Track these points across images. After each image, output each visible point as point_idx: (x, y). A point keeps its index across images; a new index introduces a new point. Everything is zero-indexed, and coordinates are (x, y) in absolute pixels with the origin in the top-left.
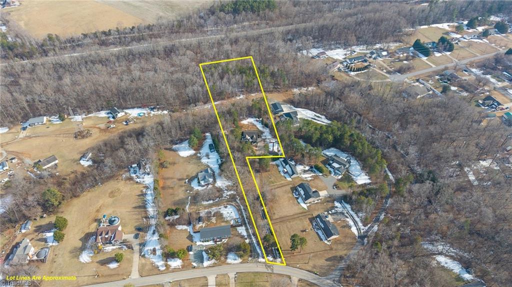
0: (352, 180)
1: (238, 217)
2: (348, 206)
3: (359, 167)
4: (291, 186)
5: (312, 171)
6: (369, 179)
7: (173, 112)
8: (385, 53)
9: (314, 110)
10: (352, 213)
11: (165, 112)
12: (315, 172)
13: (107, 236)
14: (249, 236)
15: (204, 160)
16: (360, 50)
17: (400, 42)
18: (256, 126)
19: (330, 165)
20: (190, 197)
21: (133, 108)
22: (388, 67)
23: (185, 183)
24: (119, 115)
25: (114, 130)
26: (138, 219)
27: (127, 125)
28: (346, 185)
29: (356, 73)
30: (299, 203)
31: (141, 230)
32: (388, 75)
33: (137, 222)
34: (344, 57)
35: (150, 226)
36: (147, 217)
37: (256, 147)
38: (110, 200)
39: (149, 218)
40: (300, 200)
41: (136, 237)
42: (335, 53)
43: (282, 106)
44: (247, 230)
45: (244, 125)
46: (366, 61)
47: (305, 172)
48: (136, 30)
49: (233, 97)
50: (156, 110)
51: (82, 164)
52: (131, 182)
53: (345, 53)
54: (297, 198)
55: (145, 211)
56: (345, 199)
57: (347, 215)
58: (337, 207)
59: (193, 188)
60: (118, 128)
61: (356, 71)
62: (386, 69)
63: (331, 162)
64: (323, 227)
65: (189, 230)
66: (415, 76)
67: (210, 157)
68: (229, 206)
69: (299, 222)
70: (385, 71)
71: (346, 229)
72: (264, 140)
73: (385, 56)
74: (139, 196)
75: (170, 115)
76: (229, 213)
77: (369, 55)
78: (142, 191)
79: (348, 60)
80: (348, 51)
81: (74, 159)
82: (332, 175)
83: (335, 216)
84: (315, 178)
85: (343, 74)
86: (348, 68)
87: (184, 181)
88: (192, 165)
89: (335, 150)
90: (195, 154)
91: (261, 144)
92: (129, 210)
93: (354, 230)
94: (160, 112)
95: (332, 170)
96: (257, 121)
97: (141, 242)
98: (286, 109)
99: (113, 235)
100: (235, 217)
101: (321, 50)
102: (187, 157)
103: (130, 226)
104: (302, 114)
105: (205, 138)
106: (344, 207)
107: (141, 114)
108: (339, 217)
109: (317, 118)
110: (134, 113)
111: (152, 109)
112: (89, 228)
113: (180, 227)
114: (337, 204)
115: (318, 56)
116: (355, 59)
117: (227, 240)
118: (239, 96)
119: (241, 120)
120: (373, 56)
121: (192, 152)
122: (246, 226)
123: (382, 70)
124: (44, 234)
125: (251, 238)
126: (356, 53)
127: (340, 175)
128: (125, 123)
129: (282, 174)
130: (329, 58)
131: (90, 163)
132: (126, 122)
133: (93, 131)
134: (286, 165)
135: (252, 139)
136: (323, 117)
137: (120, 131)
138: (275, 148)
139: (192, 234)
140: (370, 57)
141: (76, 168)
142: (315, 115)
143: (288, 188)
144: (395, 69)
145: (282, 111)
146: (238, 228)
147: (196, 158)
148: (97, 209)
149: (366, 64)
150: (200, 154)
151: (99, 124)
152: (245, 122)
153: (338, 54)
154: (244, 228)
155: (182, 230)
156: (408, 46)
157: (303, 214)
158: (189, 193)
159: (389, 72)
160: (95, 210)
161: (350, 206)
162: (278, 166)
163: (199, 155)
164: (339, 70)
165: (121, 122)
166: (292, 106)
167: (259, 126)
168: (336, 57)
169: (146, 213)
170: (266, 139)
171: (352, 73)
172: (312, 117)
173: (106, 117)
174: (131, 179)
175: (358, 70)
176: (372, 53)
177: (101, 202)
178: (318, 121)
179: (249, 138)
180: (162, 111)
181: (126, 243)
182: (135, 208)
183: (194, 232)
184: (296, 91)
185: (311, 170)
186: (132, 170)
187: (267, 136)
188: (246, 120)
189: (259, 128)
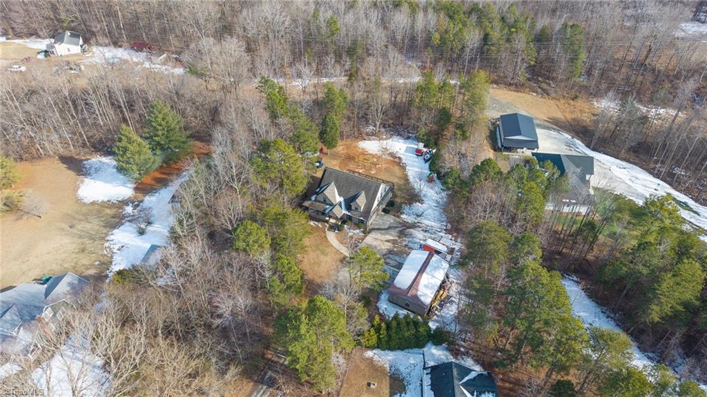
11: (179, 71)
15: (121, 235)
18: (403, 168)
43: (539, 131)
45: (364, 153)
67: (151, 228)
72: (404, 229)
88: (67, 241)
90: (123, 204)
91: (377, 241)
94: (166, 68)
96: (417, 152)
98: (551, 143)
107: (116, 62)
110: (104, 55)
121: (123, 192)
135: (349, 208)
136: (705, 211)
138: (425, 279)
142: (670, 195)
145: (534, 145)
150: (136, 207)
152: (371, 146)
162: (398, 385)
163: (130, 209)
166: (578, 142)
167: (416, 169)
170: (414, 226)
179: (339, 199)
180: (173, 67)
187: (426, 219)
188: (381, 139)
189: (411, 179)
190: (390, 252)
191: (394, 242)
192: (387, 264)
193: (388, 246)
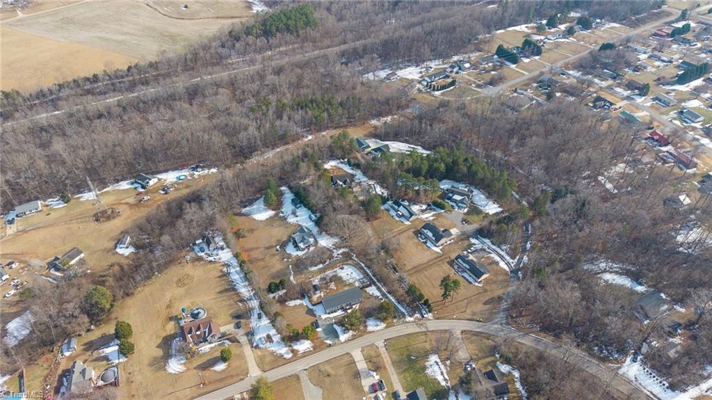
0: (481, 211)
1: (362, 276)
2: (487, 241)
3: (483, 196)
4: (413, 230)
5: (431, 209)
6: (499, 207)
7: (224, 168)
8: (467, 65)
9: (406, 142)
10: (494, 247)
11: (214, 170)
12: (435, 210)
13: (198, 333)
14: (384, 295)
15: (292, 220)
16: (436, 65)
17: (481, 51)
18: (342, 169)
19: (450, 199)
20: (290, 266)
21: (166, 171)
22: (476, 81)
23: (277, 250)
24: (151, 183)
25: (150, 202)
26: (231, 305)
27: (166, 193)
28: (474, 218)
29: (440, 92)
30: (429, 248)
31: (240, 317)
32: (479, 90)
33: (231, 309)
34: (420, 75)
35: (250, 310)
36: (242, 301)
38: (180, 291)
39: (244, 300)
40: (429, 244)
41: (238, 326)
42: (408, 72)
43: (366, 141)
44: (379, 289)
45: (328, 169)
46: (448, 77)
47: (423, 211)
48: (134, 71)
49: (299, 139)
50: (200, 170)
51: (121, 253)
52: (202, 262)
53: (420, 70)
54: (425, 243)
55: (236, 294)
56: (481, 233)
57: (489, 250)
58: (474, 244)
59: (290, 254)
60: (156, 199)
61: (440, 90)
62: (474, 83)
63: (451, 195)
64: (468, 267)
65: (305, 304)
66: (510, 87)
67: (298, 214)
68: (345, 267)
69: (437, 268)
70: (473, 85)
71: (494, 266)
72: (359, 184)
73: (469, 68)
74: (220, 277)
75: (221, 173)
76: (349, 274)
77: (449, 70)
78: (221, 271)
79: (427, 79)
80: (422, 68)
81: (106, 248)
82: (456, 210)
83: (477, 254)
84: (438, 216)
85: (426, 96)
86: (430, 88)
87: (275, 249)
88: (278, 229)
89: (448, 181)
90: (276, 215)
92: (214, 297)
93: (502, 265)
94: (206, 171)
95: (454, 204)
96: (342, 163)
97: (246, 331)
98: (373, 144)
99: (207, 330)
100: (358, 278)
101: (388, 71)
102: (267, 219)
103: (223, 315)
104: (393, 148)
105: (282, 193)
106: (483, 243)
107: (181, 178)
108: (481, 254)
109: (412, 150)
110: (170, 177)
111: (194, 169)
112: (165, 331)
113: (292, 303)
114: (473, 241)
115: (388, 78)
116: (435, 75)
117: (358, 305)
118: (307, 137)
119: (322, 164)
120: (455, 70)
121: (271, 213)
122: (376, 285)
123: (471, 85)
124: (101, 351)
125: (387, 298)
126: (433, 69)
127: (464, 208)
128: (162, 192)
129: (397, 219)
130: (402, 79)
131: (131, 250)
132: (164, 190)
133: (121, 208)
134: (399, 207)
135: (345, 184)
136: (419, 147)
137: (160, 203)
138: (377, 190)
139: (311, 307)
140: (451, 72)
141: (113, 260)
142: (409, 147)
143: (411, 233)
144: (485, 82)
145: (369, 147)
146: (368, 290)
147: (280, 219)
148: (166, 305)
149: (449, 80)
150: (282, 213)
151: (124, 199)
152: (327, 166)
153: (411, 73)
154: (373, 287)
155: (295, 306)
156: (490, 54)
157: (439, 259)
158: (287, 261)
159: (479, 86)
160: (164, 307)
161: (488, 240)
162: (388, 210)
163: (282, 215)
164: (420, 91)
165: (157, 192)
166: (379, 141)
167: (347, 169)
168: (410, 77)
169: (239, 296)
170: (360, 182)
171: (437, 93)
172: (406, 149)
173: (130, 188)
174: (200, 259)
175: (443, 87)
176: (452, 67)
177: (168, 296)
179: (341, 183)
180: (209, 170)
181: (229, 337)
182: (220, 292)
183: (313, 305)
184: (374, 122)
185: (429, 208)
186: (197, 248)
187: (362, 179)
188: (327, 163)
189: (348, 171)
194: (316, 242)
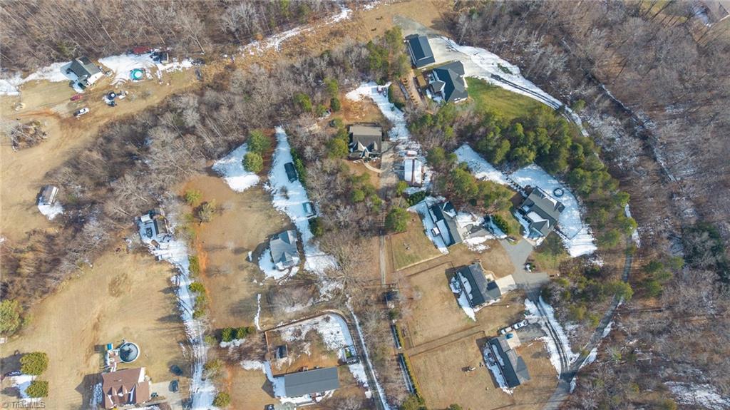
0: (562, 246)
1: (350, 342)
2: (549, 310)
3: (576, 214)
4: (447, 266)
5: (487, 228)
6: (593, 242)
7: (203, 62)
10: (554, 323)
11: (187, 64)
12: (492, 233)
13: (121, 395)
14: (371, 382)
15: (279, 203)
18: (376, 106)
19: (523, 213)
20: (259, 296)
21: (117, 53)
23: (248, 259)
24: (92, 80)
25: (89, 120)
26: (171, 346)
27: (112, 105)
28: (549, 260)
30: (460, 306)
31: (180, 370)
33: (170, 353)
35: (193, 362)
36: (186, 342)
37: (379, 167)
38: (112, 303)
39: (190, 343)
40: (462, 300)
41: (174, 387)
43: (431, 41)
44: (367, 370)
45: (352, 103)
47: (474, 230)
49: (325, 15)
50: (167, 62)
51: (44, 213)
52: (146, 257)
54: (457, 296)
55: (181, 328)
56: (543, 294)
57: (545, 329)
58: (529, 313)
59: (262, 273)
60: (96, 114)
63: (526, 209)
64: (502, 363)
65: (264, 372)
67: (289, 194)
68: (333, 318)
69: (459, 350)
71: (542, 360)
72: (395, 147)
74: (165, 291)
75: (197, 73)
76: (334, 331)
78: (169, 280)
81: (25, 202)
82: (525, 237)
83: (523, 334)
84: (493, 244)
87: (244, 256)
88: (257, 215)
89: (534, 168)
90: (260, 185)
91: (387, 159)
92: (153, 326)
93: (555, 361)
94: (175, 65)
95: (525, 224)
96: (379, 91)
97: (183, 398)
98: (439, 51)
99: (132, 393)
100: (344, 343)
102: (245, 191)
103: (159, 362)
104: (474, 65)
105: (275, 143)
106: (542, 313)
107: (138, 75)
108: (533, 334)
109: (502, 75)
110: (122, 67)
111: (160, 57)
112: (88, 366)
113: (249, 365)
114: (530, 306)
117: (333, 391)
118: (340, 11)
119: (345, 89)
121: (253, 179)
122: (365, 362)
124: (12, 378)
125: (374, 388)
127: (539, 236)
128: (108, 101)
129: (430, 238)
131: (58, 210)
132: (110, 98)
133: (49, 125)
134: (439, 220)
135: (371, 151)
136: (515, 69)
137: (102, 123)
138: (416, 173)
139: (271, 379)
141: (34, 224)
142: (499, 66)
143: (441, 271)
145: (432, 60)
146: (352, 367)
147: (261, 194)
148: (93, 322)
150: (269, 184)
151: (54, 105)
152: (354, 95)
154: (361, 366)
155: (252, 370)
157: (467, 332)
158: (257, 286)
160: (90, 326)
161: (552, 309)
162: (422, 216)
163: (267, 187)
165: (99, 98)
166: (452, 42)
167: (384, 106)
169: (184, 333)
170: (397, 143)
172: (492, 71)
173: (64, 81)
174: (143, 249)
177: (98, 308)
178: (506, 82)
179: (364, 148)
180: (180, 61)
181: (159, 402)
182: (162, 320)
183: (274, 377)
185: (485, 227)
186: (143, 230)
187: (401, 136)
188: (356, 88)
189: (384, 112)
190: (395, 162)
191: (393, 156)
192: (396, 169)
193: (392, 160)
194: (303, 258)
